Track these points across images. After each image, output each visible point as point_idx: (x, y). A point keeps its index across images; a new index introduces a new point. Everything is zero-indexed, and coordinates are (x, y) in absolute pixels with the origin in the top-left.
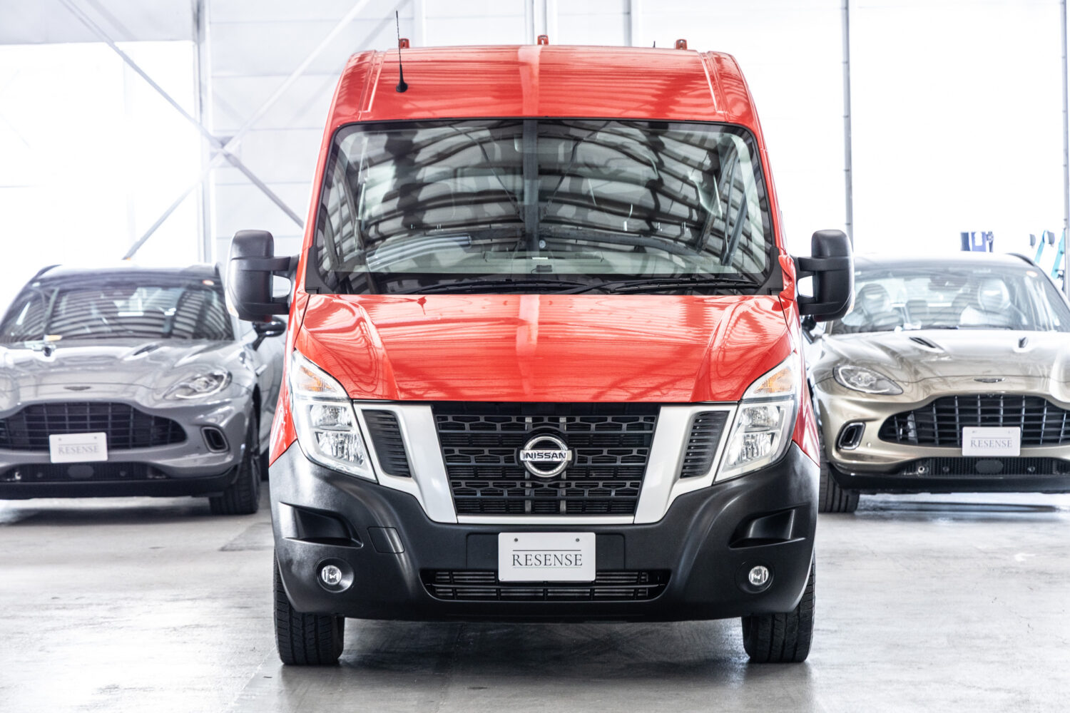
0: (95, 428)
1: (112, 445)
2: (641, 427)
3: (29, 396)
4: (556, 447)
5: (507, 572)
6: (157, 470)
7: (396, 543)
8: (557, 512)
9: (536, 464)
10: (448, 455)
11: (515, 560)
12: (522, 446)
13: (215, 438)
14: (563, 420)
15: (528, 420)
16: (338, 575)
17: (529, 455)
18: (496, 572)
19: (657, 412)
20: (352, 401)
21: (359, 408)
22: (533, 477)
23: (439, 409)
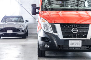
0: (11, 30)
1: (13, 31)
2: (87, 27)
3: (5, 27)
4: (76, 29)
5: (70, 45)
6: (17, 34)
7: (55, 41)
8: (76, 38)
9: (74, 32)
10: (62, 30)
11: (71, 44)
12: (72, 29)
13: (23, 31)
14: (77, 26)
15: (72, 26)
16: (47, 46)
17: (72, 30)
18: (68, 45)
19: (89, 25)
20: (49, 23)
21: (50, 24)
22: (73, 33)
23: (61, 24)
